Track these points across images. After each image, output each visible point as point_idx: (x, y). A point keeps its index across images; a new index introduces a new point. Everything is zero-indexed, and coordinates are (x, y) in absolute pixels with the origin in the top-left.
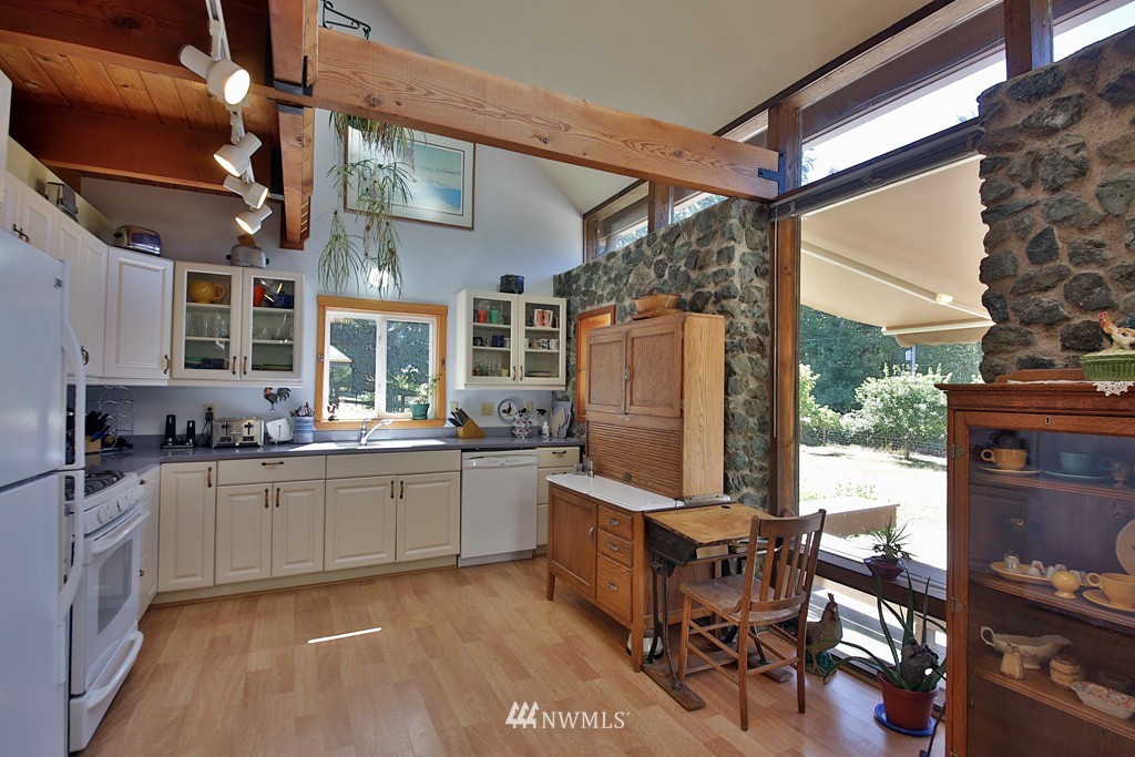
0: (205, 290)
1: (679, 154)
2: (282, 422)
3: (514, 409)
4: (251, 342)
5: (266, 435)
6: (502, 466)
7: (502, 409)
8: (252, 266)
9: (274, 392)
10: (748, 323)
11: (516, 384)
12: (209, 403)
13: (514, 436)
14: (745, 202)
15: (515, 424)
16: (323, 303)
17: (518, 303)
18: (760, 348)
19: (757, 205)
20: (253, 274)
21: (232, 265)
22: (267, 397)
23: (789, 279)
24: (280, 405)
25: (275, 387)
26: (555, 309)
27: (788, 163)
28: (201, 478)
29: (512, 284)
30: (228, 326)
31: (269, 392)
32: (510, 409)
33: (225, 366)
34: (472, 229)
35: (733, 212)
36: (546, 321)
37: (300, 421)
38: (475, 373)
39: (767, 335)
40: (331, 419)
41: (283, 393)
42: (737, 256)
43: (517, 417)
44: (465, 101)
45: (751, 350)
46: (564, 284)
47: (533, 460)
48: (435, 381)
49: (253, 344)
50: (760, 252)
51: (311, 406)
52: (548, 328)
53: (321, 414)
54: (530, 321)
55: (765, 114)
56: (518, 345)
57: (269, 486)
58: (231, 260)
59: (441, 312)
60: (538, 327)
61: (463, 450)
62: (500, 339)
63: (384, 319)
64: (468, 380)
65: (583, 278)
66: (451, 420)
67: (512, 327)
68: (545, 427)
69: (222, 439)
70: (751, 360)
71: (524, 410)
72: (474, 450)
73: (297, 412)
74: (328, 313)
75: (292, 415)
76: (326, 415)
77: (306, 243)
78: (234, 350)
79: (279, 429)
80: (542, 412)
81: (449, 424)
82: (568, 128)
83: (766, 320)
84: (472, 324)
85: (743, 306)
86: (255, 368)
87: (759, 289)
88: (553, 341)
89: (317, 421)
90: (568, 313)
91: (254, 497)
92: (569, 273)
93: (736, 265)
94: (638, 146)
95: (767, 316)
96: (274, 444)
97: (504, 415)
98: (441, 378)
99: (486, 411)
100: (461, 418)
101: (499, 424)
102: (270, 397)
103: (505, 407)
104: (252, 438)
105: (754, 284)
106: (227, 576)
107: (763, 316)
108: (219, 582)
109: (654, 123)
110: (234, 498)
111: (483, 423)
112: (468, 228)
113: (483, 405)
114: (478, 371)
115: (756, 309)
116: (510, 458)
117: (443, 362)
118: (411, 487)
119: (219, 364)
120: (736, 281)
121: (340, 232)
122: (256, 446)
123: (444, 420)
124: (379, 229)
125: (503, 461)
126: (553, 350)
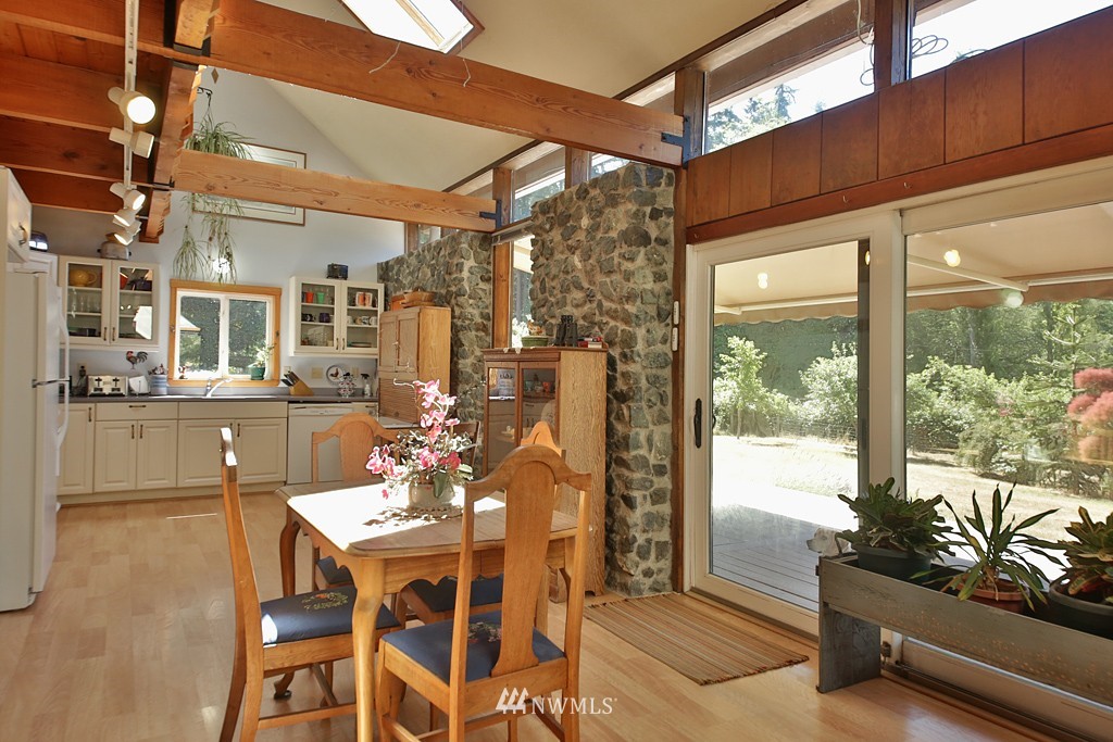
0: (81, 276)
1: (418, 206)
2: (142, 378)
3: (341, 373)
4: (118, 316)
5: (130, 389)
6: (322, 415)
7: (330, 372)
8: (118, 259)
9: (135, 355)
10: (476, 312)
11: (339, 352)
12: (82, 363)
13: (340, 395)
14: (471, 233)
15: (340, 386)
16: (174, 286)
17: (341, 288)
18: (484, 328)
19: (482, 234)
20: (119, 265)
21: (102, 257)
22: (129, 359)
23: (504, 283)
24: (139, 366)
25: (136, 351)
26: (375, 292)
27: (503, 207)
28: (84, 415)
29: (338, 272)
30: (100, 304)
31: (130, 355)
32: (337, 374)
33: (97, 333)
34: (303, 225)
35: (463, 240)
36: (367, 302)
37: (157, 378)
38: (303, 343)
39: (489, 320)
40: (182, 378)
41: (142, 356)
42: (466, 269)
43: (342, 379)
44: (268, 183)
45: (477, 330)
46: (385, 271)
47: (349, 411)
48: (270, 349)
49: (120, 318)
50: (485, 265)
51: (165, 367)
52: (369, 307)
53: (173, 373)
54: (352, 302)
55: (491, 172)
56: (341, 321)
57: (134, 423)
58: (101, 253)
59: (276, 293)
60: (359, 306)
61: (290, 402)
62: (326, 317)
63: (226, 298)
64: (296, 348)
65: (396, 268)
66: (283, 380)
67: (336, 306)
68: (367, 388)
69: (96, 389)
70: (477, 336)
71: (348, 374)
72: (298, 402)
73: (154, 371)
74: (178, 292)
75: (150, 373)
76: (177, 375)
77: (161, 238)
78: (105, 322)
79: (139, 384)
80: (365, 376)
81: (282, 385)
82: (337, 194)
83: (490, 311)
84: (300, 304)
85: (471, 301)
86: (121, 336)
87: (484, 290)
88: (373, 318)
89: (169, 379)
90: (386, 295)
91: (124, 430)
92: (387, 263)
93: (465, 274)
94: (387, 202)
95: (491, 308)
96: (135, 395)
97: (332, 378)
98: (276, 346)
99: (316, 374)
100: (292, 378)
101: (327, 385)
102: (131, 359)
103: (333, 371)
104: (119, 390)
105: (480, 286)
106: (101, 487)
107: (487, 307)
108: (96, 490)
109: (399, 187)
110: (109, 431)
111: (312, 384)
112: (300, 225)
113: (313, 369)
114: (306, 341)
115: (480, 303)
116: (328, 409)
117: (278, 334)
118: (247, 428)
119: (93, 333)
120: (466, 285)
121: (189, 239)
122: (122, 395)
123: (278, 381)
124: (219, 238)
125: (322, 411)
126: (373, 326)
